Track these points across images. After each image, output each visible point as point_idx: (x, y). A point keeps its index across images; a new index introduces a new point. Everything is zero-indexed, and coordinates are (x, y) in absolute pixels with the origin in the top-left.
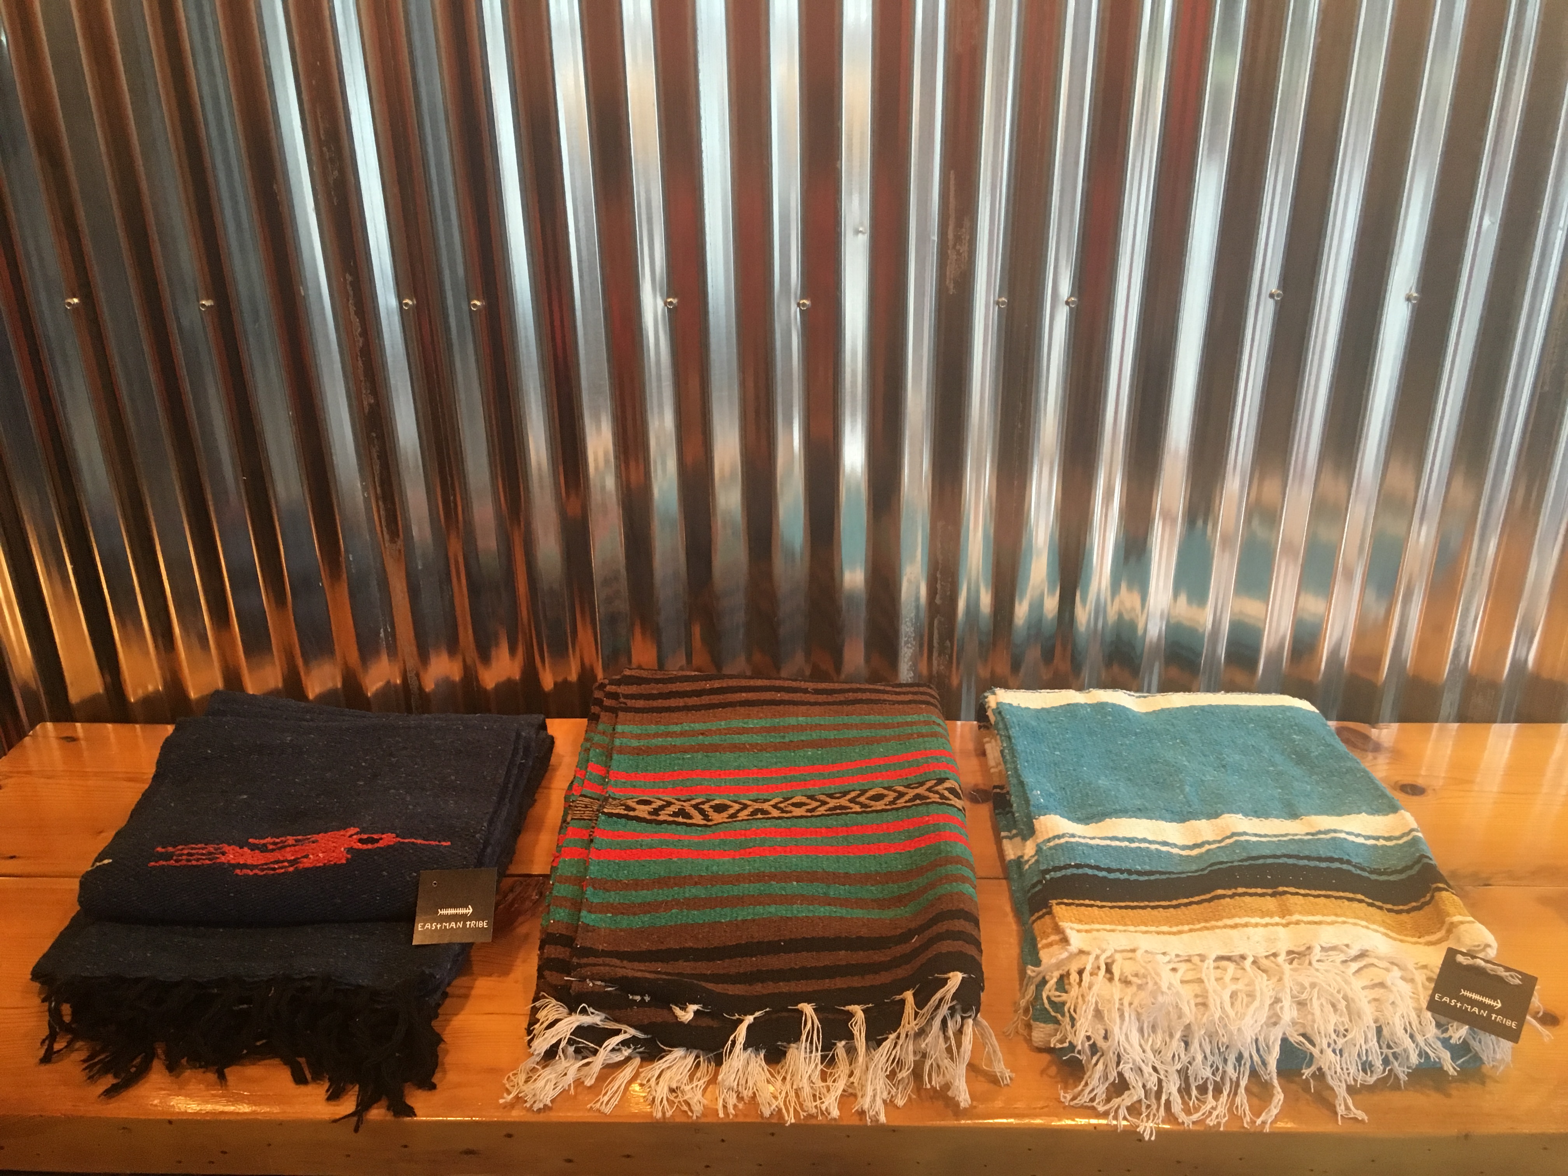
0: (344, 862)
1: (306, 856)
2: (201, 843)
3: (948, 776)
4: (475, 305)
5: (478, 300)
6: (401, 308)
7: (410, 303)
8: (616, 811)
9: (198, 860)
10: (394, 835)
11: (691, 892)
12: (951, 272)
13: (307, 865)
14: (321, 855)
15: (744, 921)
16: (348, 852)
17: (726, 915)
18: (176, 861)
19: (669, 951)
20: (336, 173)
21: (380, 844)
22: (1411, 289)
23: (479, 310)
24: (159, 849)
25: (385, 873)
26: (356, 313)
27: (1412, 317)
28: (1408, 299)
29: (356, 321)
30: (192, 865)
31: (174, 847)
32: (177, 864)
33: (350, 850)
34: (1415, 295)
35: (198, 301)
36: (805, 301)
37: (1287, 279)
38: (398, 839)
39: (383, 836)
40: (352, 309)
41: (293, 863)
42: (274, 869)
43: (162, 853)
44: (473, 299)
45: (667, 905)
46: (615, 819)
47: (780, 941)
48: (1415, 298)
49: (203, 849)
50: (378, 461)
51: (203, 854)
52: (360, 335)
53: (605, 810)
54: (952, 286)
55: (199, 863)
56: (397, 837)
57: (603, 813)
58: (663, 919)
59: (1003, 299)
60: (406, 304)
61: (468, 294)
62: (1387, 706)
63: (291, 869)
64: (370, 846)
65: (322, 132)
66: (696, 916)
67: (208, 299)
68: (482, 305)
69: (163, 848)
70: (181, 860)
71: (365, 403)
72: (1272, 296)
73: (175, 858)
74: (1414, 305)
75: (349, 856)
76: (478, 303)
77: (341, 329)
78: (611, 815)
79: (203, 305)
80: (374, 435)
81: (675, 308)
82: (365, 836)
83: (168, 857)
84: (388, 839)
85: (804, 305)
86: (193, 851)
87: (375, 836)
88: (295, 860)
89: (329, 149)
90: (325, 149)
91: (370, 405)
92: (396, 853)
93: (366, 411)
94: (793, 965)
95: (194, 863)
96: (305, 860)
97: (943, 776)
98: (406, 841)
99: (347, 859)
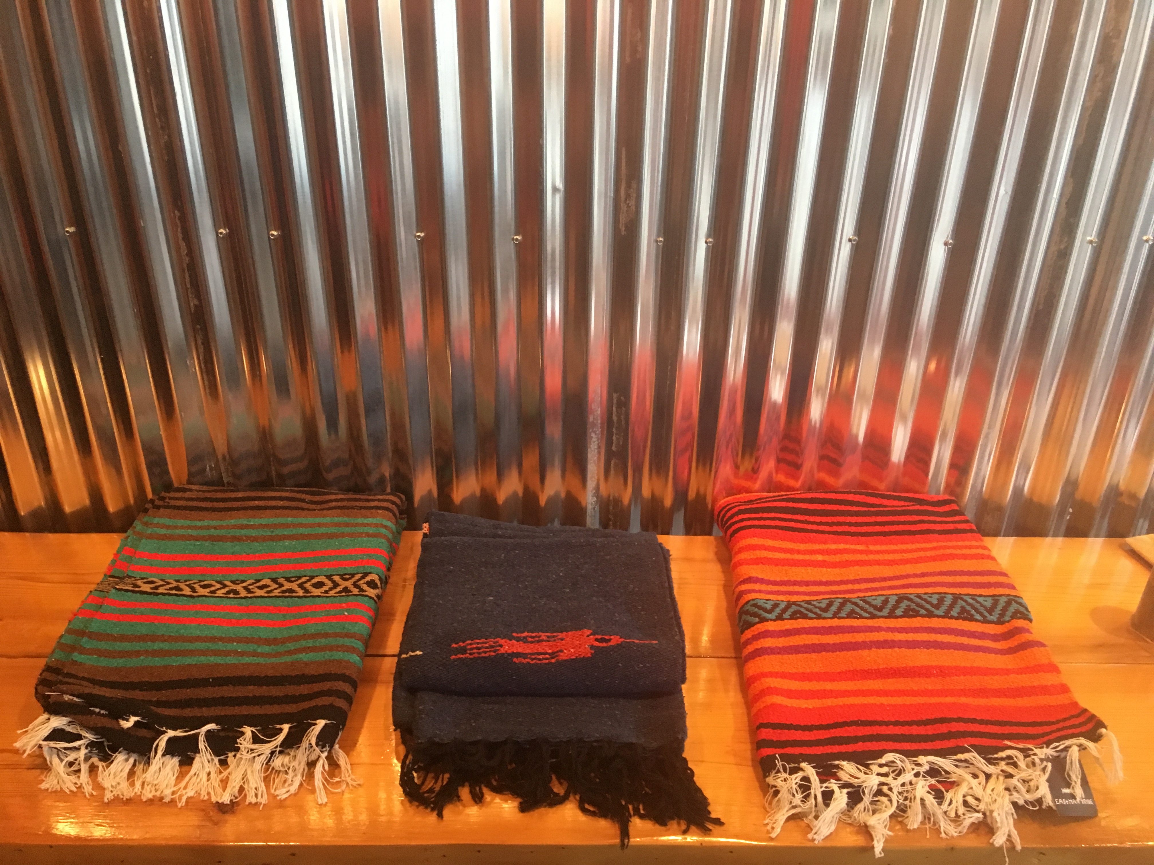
0: (589, 655)
1: (562, 651)
2: (482, 638)
3: (372, 570)
4: (273, 235)
5: (275, 230)
6: (217, 235)
7: (224, 232)
8: (126, 588)
9: (485, 652)
10: (619, 637)
11: (157, 646)
12: (623, 219)
13: (564, 658)
14: (572, 650)
15: (189, 665)
16: (591, 648)
17: (175, 661)
18: (470, 654)
19: (132, 683)
20: (166, 137)
21: (611, 643)
22: (947, 237)
23: (276, 239)
24: (454, 645)
25: (620, 665)
26: (184, 239)
27: (947, 257)
28: (946, 244)
29: (183, 244)
30: (482, 657)
31: (464, 642)
32: (471, 657)
33: (592, 647)
34: (951, 241)
35: (64, 229)
36: (517, 237)
37: (860, 228)
38: (622, 640)
39: (612, 637)
40: (180, 236)
41: (553, 655)
42: (540, 660)
43: (457, 648)
44: (271, 231)
45: (137, 653)
46: (123, 592)
47: (209, 679)
48: (950, 244)
49: (486, 643)
50: (202, 346)
51: (487, 648)
52: (187, 255)
53: (117, 587)
54: (623, 229)
55: (487, 655)
56: (621, 638)
57: (116, 588)
58: (133, 662)
59: (661, 239)
60: (221, 233)
61: (268, 228)
63: (553, 661)
64: (604, 645)
65: (155, 107)
66: (157, 661)
67: (70, 226)
68: (278, 235)
69: (456, 644)
70: (474, 653)
71: (192, 304)
72: (850, 240)
73: (468, 652)
74: (949, 249)
75: (593, 651)
76: (275, 233)
77: (173, 251)
78: (120, 590)
79: (68, 232)
80: (198, 327)
81: (423, 239)
82: (599, 637)
83: (464, 651)
84: (615, 640)
85: (517, 240)
86: (480, 646)
87: (607, 637)
88: (553, 653)
89: (160, 119)
90: (157, 120)
91: (196, 306)
92: (624, 649)
93: (193, 310)
94: (214, 695)
95: (483, 655)
96: (562, 654)
97: (368, 571)
98: (628, 641)
99: (592, 654)
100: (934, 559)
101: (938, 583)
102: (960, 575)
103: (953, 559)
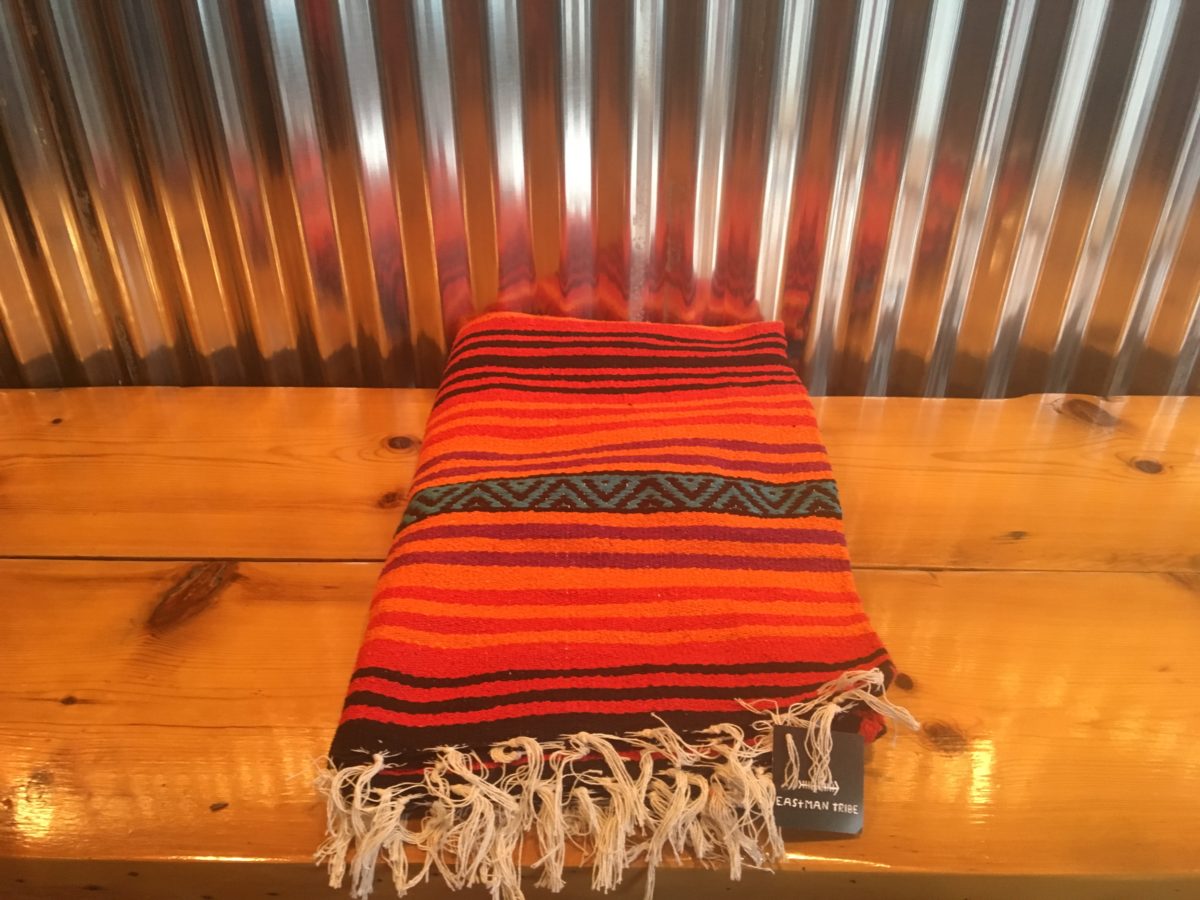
62: (1118, 378)
100: (721, 420)
101: (712, 458)
102: (749, 450)
103: (749, 422)
